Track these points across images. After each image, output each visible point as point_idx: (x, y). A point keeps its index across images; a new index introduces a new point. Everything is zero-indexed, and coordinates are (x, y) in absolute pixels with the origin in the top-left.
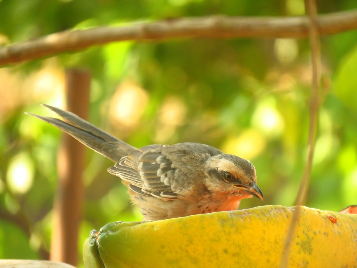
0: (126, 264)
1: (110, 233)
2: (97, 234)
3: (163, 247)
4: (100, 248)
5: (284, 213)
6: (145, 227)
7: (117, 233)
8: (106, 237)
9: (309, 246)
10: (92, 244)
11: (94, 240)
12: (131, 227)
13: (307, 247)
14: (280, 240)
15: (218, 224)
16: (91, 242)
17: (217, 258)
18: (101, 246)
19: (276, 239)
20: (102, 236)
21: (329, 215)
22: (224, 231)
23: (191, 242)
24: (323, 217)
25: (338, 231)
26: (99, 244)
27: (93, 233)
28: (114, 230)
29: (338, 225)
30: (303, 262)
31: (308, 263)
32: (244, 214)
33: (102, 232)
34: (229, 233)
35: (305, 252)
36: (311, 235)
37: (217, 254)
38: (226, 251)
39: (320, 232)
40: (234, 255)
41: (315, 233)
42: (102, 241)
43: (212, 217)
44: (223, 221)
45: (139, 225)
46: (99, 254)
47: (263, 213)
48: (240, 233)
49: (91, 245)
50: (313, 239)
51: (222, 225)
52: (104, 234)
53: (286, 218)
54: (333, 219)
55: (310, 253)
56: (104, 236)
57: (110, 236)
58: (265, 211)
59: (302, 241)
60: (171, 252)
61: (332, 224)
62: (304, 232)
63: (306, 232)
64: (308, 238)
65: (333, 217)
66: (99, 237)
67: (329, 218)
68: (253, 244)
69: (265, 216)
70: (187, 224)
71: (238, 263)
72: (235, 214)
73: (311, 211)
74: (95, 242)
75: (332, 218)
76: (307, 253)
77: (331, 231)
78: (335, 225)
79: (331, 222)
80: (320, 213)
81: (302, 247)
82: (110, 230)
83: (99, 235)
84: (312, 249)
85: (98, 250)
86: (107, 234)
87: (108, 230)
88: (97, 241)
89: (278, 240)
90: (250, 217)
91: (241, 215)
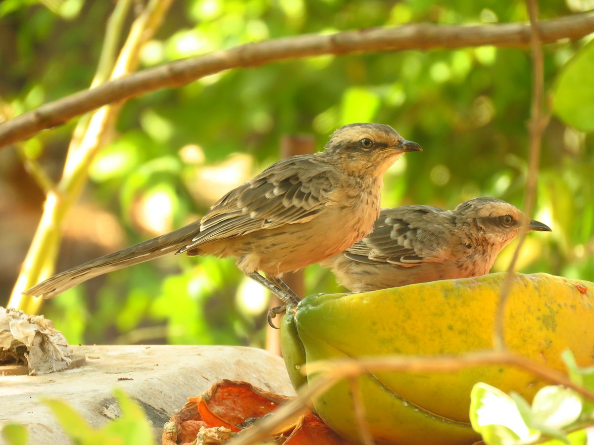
0: (330, 344)
1: (311, 308)
2: (295, 309)
3: (374, 323)
4: (299, 325)
5: (521, 282)
6: (352, 299)
7: (318, 307)
8: (306, 313)
9: (553, 322)
10: (288, 321)
11: (291, 316)
12: (336, 300)
13: (551, 322)
14: (516, 314)
15: (441, 297)
16: (287, 319)
17: (441, 336)
18: (300, 323)
19: (512, 313)
20: (301, 312)
21: (578, 284)
22: (449, 304)
23: (409, 317)
24: (569, 287)
25: (588, 304)
26: (297, 321)
27: (289, 308)
28: (315, 304)
29: (588, 296)
30: (546, 341)
31: (551, 342)
32: (473, 283)
33: (301, 306)
34: (455, 306)
35: (548, 329)
36: (555, 308)
37: (440, 331)
38: (451, 328)
39: (565, 305)
40: (461, 333)
41: (559, 306)
42: (301, 317)
43: (434, 286)
44: (447, 291)
45: (345, 297)
46: (297, 333)
47: (495, 282)
48: (468, 306)
49: (287, 323)
50: (557, 312)
51: (446, 296)
52: (303, 309)
53: (524, 287)
54: (582, 289)
55: (554, 330)
56: (304, 312)
57: (310, 311)
58: (498, 279)
59: (544, 316)
60: (384, 329)
61: (581, 295)
62: (546, 305)
63: (548, 305)
64: (551, 312)
65: (582, 286)
66: (297, 313)
67: (577, 287)
68: (484, 319)
69: (498, 285)
70: (403, 295)
71: (466, 342)
72: (461, 283)
73: (555, 279)
74: (293, 319)
75: (580, 287)
76: (550, 329)
77: (580, 303)
78: (584, 296)
79: (579, 292)
80: (565, 281)
81: (544, 323)
82: (311, 304)
83: (297, 310)
84: (556, 325)
85: (296, 328)
86: (308, 308)
87: (307, 304)
88: (295, 318)
89: (514, 314)
90: (480, 286)
91: (468, 283)
